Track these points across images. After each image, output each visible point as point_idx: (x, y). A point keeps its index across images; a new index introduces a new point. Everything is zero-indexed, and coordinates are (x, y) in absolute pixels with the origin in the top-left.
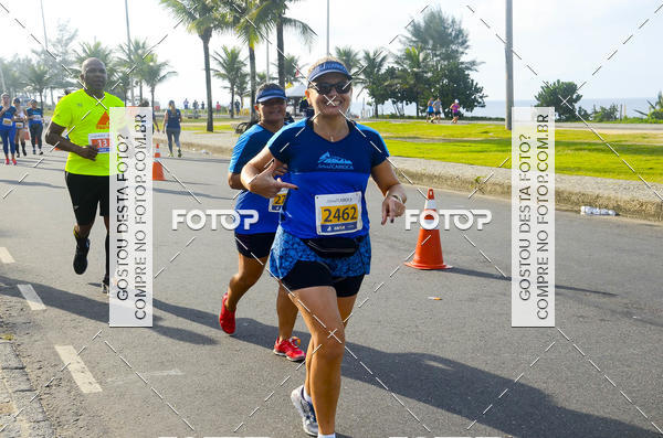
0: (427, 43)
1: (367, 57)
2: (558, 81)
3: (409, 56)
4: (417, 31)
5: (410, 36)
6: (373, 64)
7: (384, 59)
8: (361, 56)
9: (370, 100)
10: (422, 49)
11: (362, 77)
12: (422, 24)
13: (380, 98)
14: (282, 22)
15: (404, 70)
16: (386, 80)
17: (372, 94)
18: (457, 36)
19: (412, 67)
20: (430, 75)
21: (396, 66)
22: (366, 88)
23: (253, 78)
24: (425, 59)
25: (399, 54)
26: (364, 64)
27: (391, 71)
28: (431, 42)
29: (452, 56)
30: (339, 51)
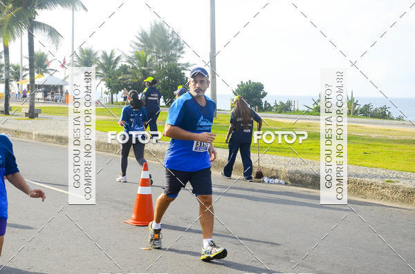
0: (152, 47)
1: (105, 56)
2: (250, 81)
3: (138, 57)
4: (144, 38)
5: (139, 42)
6: (109, 62)
7: (118, 58)
8: (100, 55)
9: (107, 89)
10: (149, 52)
11: (101, 71)
12: (149, 33)
13: (114, 88)
14: (33, 25)
15: (134, 68)
16: (119, 75)
17: (109, 86)
18: (175, 44)
19: (140, 66)
20: (154, 72)
21: (128, 64)
22: (103, 80)
23: (7, 68)
24: (150, 60)
25: (131, 55)
26: (102, 61)
27: (124, 69)
28: (155, 47)
29: (171, 58)
30: (82, 51)
